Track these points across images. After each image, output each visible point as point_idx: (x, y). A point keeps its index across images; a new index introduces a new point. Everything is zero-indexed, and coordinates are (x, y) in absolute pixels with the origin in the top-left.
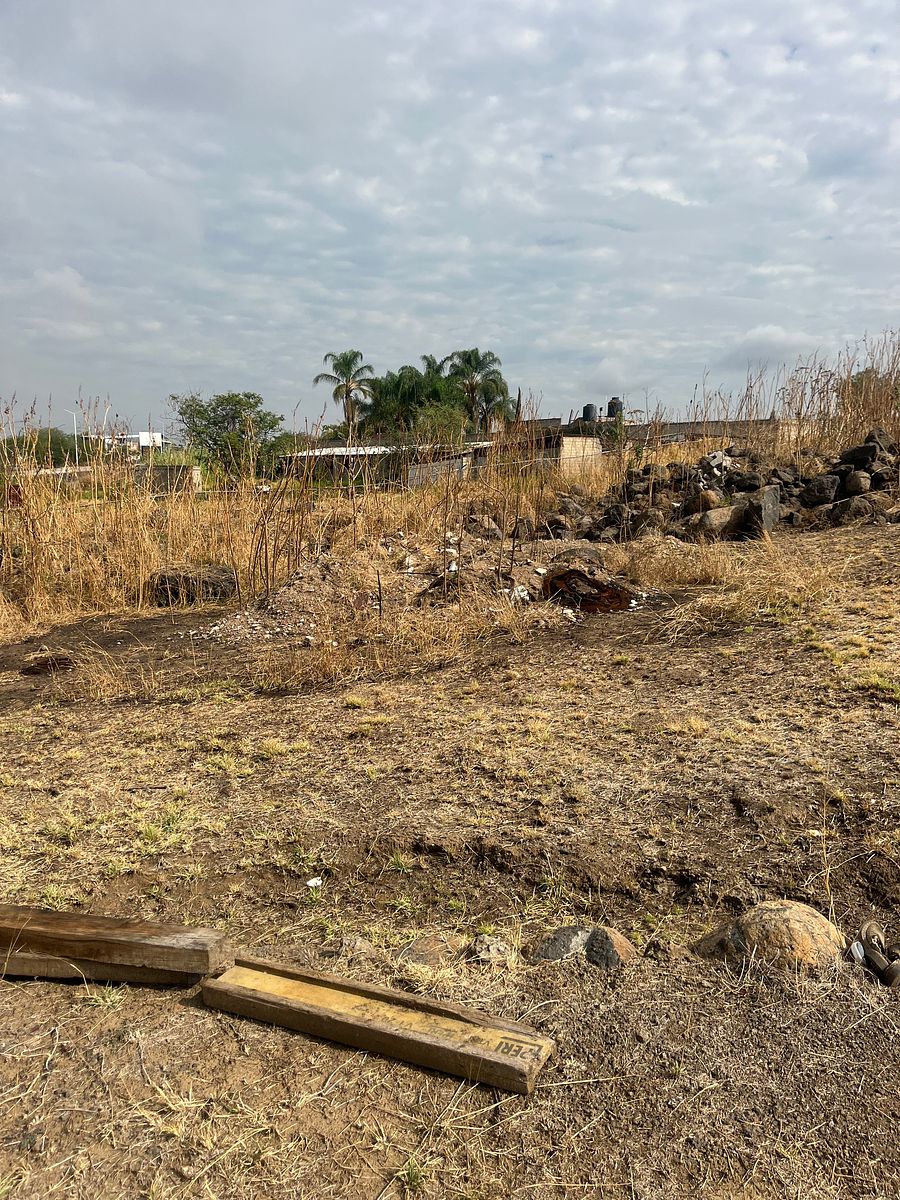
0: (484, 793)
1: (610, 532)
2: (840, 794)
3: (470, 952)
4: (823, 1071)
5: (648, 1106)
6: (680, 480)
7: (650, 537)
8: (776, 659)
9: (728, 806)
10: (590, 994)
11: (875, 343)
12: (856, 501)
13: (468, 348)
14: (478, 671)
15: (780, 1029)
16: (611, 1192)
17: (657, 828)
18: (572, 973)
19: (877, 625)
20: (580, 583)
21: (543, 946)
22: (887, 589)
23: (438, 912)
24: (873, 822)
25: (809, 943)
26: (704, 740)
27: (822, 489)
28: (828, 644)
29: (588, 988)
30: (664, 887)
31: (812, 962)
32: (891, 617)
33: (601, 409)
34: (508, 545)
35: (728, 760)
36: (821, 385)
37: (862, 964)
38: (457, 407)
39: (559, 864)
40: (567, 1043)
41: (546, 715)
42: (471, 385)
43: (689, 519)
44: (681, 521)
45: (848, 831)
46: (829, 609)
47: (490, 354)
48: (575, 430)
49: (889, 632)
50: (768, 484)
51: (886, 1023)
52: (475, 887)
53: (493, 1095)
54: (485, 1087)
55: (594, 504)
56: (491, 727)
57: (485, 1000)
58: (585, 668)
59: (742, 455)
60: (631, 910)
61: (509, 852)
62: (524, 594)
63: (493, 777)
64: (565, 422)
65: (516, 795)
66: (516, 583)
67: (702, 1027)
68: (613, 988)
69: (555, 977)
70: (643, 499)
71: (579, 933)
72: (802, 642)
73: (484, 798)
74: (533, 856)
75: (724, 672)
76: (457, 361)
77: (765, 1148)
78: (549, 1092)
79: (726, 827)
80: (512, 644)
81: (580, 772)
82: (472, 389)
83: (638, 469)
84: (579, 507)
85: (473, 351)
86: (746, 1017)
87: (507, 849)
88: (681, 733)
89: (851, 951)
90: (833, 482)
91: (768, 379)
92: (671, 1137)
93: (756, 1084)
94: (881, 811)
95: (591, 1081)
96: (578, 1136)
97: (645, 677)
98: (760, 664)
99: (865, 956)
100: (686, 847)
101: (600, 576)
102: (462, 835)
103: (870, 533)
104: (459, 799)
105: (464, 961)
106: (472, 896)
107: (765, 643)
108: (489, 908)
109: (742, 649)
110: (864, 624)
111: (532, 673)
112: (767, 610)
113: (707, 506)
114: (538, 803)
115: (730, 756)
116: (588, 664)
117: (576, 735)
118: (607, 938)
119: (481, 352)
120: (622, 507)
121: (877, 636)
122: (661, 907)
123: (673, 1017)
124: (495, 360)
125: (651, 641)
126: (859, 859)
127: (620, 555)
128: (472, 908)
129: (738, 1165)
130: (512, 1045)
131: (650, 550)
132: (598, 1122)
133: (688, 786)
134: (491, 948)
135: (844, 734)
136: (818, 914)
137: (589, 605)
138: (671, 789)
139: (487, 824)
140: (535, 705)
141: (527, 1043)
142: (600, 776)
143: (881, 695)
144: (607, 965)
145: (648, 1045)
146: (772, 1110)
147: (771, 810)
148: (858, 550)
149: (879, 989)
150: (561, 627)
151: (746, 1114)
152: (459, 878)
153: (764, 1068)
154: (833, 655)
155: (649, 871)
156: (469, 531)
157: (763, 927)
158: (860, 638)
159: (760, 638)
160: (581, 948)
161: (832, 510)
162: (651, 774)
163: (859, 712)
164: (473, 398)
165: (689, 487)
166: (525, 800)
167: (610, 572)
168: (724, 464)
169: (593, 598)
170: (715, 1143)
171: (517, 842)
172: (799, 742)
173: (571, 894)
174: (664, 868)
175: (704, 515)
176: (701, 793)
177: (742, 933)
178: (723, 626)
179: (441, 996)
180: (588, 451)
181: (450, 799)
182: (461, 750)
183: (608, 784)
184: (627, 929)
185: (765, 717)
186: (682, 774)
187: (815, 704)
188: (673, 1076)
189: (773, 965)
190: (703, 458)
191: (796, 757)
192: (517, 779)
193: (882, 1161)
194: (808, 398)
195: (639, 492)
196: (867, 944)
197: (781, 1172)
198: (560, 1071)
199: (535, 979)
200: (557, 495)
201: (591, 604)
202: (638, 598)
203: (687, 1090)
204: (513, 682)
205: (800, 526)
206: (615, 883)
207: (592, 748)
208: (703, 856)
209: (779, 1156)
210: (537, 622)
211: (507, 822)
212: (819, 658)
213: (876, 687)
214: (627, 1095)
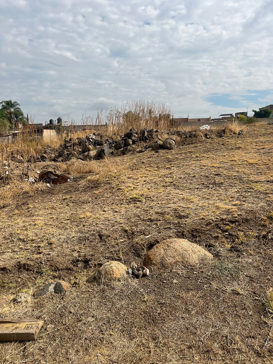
0: (20, 247)
1: (60, 159)
2: (127, 228)
3: (14, 300)
4: (122, 307)
5: (74, 332)
6: (81, 143)
7: (73, 160)
8: (110, 193)
9: (98, 237)
10: (55, 303)
11: (130, 104)
12: (129, 147)
13: (8, 100)
14: (18, 207)
15: (111, 298)
16: (63, 361)
17: (77, 247)
18: (50, 298)
19: (135, 181)
20: (51, 175)
21: (40, 292)
22: (137, 171)
23: (5, 289)
24: (136, 235)
25: (118, 272)
26: (90, 219)
27: (120, 145)
28: (123, 187)
29: (54, 302)
30: (80, 265)
31: (119, 277)
32: (138, 178)
33: (55, 121)
34: (26, 165)
35: (97, 224)
36: (117, 115)
37: (132, 274)
38: (5, 119)
39: (47, 265)
40: (48, 320)
41: (42, 218)
42: (10, 112)
43: (84, 154)
44: (82, 155)
45: (129, 238)
46: (123, 178)
47: (16, 102)
48: (47, 127)
49: (138, 183)
50: (106, 143)
51: (138, 289)
52: (19, 278)
53: (24, 343)
54: (21, 342)
55: (55, 150)
56: (23, 225)
57: (20, 314)
58: (54, 202)
59: (98, 135)
60: (70, 274)
61: (30, 264)
62: (33, 180)
63: (24, 241)
64: (44, 125)
65: (32, 245)
66: (30, 177)
67: (89, 304)
68: (63, 299)
69: (44, 301)
70: (70, 148)
71: (52, 285)
72: (117, 187)
73: (21, 248)
74: (39, 264)
75: (96, 198)
76: (4, 104)
77: (107, 334)
78: (42, 337)
79: (97, 243)
80: (30, 197)
81: (53, 234)
82: (10, 113)
83: (68, 139)
84: (50, 151)
85: (9, 101)
86: (102, 297)
87: (29, 263)
88: (84, 218)
89: (128, 272)
90: (123, 142)
91: (103, 113)
92: (80, 339)
93: (104, 316)
94: (137, 231)
95: (56, 329)
96: (52, 348)
97: (73, 202)
98: (106, 195)
99: (132, 272)
100: (86, 251)
101: (58, 173)
102: (13, 262)
103: (133, 156)
104: (12, 250)
105: (12, 303)
106: (18, 281)
107: (107, 189)
108: (24, 284)
109: (101, 191)
110: (132, 181)
111: (37, 205)
112: (107, 179)
113: (89, 150)
114: (39, 247)
115: (98, 222)
116: (55, 201)
117: (51, 223)
118: (60, 284)
119: (13, 102)
120: (64, 151)
121: (135, 184)
122: (80, 271)
123: (81, 303)
124: (18, 104)
125: (74, 191)
126: (132, 245)
127: (64, 166)
128: (18, 285)
129: (100, 341)
130: (29, 326)
131: (73, 164)
132: (58, 341)
133: (86, 233)
134: (21, 297)
135: (128, 212)
136: (120, 263)
137: (54, 182)
138: (82, 235)
139: (22, 257)
140: (38, 215)
141: (34, 324)
142: (59, 235)
143: (136, 200)
144: (61, 293)
145: (73, 313)
146: (109, 322)
147: (109, 236)
148: (130, 161)
149: (136, 280)
150: (46, 190)
151: (102, 325)
152: (13, 276)
153: (106, 310)
154: (125, 190)
155: (76, 261)
156: (13, 161)
157: (105, 270)
158: (131, 185)
159: (105, 187)
160: (53, 289)
161: (123, 150)
162: (75, 231)
163: (131, 205)
164: (11, 117)
165: (84, 145)
166: (35, 246)
167: (61, 171)
168: (93, 138)
169: (56, 180)
170: (93, 337)
171: (32, 260)
172: (116, 215)
173: (51, 273)
174: (80, 259)
175: (89, 153)
176: (90, 235)
177: (100, 273)
178: (96, 185)
179: (5, 317)
180: (52, 134)
181: (8, 251)
182: (12, 234)
183: (62, 237)
184: (69, 280)
185: (107, 210)
186: (84, 230)
187: (120, 204)
188: (80, 321)
189: (109, 280)
190: (87, 136)
191: (116, 220)
192: (32, 240)
193: (138, 328)
194: (114, 118)
195: (69, 146)
196: (133, 269)
197: (111, 340)
198: (46, 330)
199: (37, 303)
200: (43, 148)
201: (56, 181)
202: (70, 179)
203: (85, 324)
204: (30, 209)
205: (115, 155)
206: (65, 267)
207: (57, 227)
208: (91, 253)
209: (111, 335)
210: (38, 189)
211: (29, 254)
212: (121, 191)
213: (135, 198)
214: (67, 330)
